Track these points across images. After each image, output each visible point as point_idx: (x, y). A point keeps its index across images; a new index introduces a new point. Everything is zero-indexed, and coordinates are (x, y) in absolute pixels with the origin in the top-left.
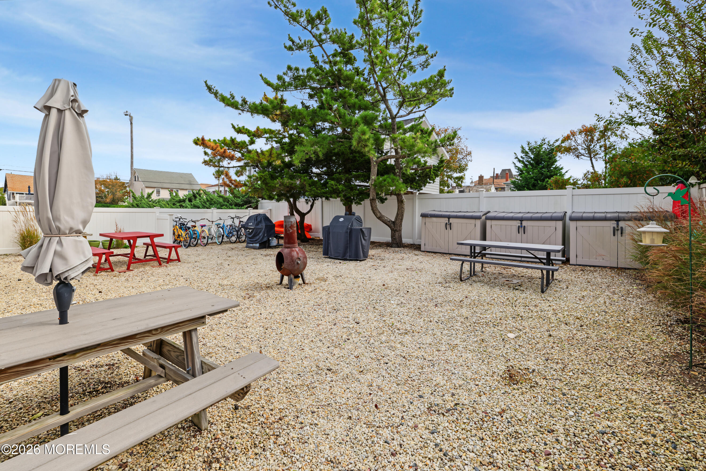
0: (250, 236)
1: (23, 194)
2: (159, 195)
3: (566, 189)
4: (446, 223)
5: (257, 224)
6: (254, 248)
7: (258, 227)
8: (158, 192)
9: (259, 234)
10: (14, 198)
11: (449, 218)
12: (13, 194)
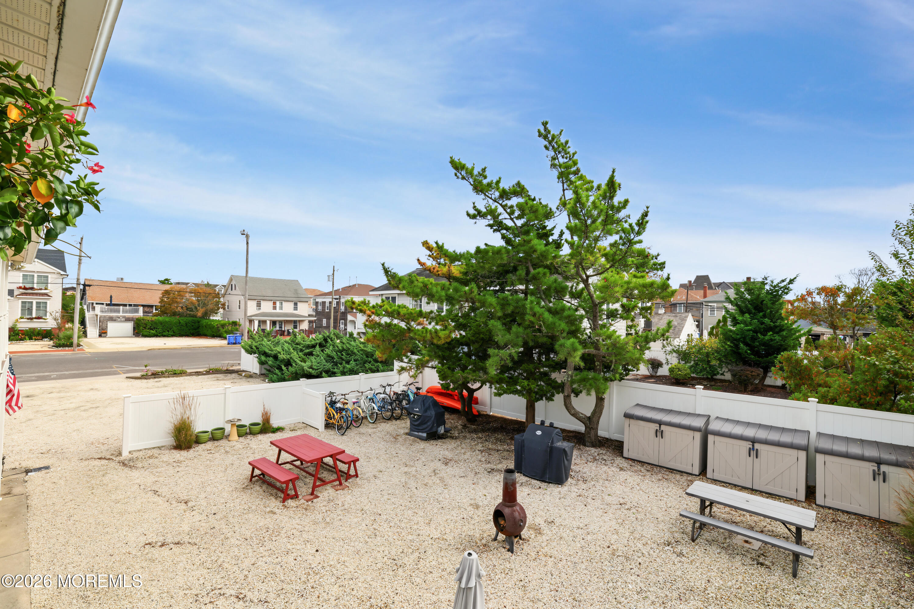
0: (416, 423)
1: (103, 304)
2: (260, 309)
3: (808, 401)
4: (657, 430)
5: (425, 411)
6: (421, 439)
7: (426, 414)
8: (259, 305)
9: (426, 423)
10: (94, 308)
11: (660, 425)
12: (93, 304)
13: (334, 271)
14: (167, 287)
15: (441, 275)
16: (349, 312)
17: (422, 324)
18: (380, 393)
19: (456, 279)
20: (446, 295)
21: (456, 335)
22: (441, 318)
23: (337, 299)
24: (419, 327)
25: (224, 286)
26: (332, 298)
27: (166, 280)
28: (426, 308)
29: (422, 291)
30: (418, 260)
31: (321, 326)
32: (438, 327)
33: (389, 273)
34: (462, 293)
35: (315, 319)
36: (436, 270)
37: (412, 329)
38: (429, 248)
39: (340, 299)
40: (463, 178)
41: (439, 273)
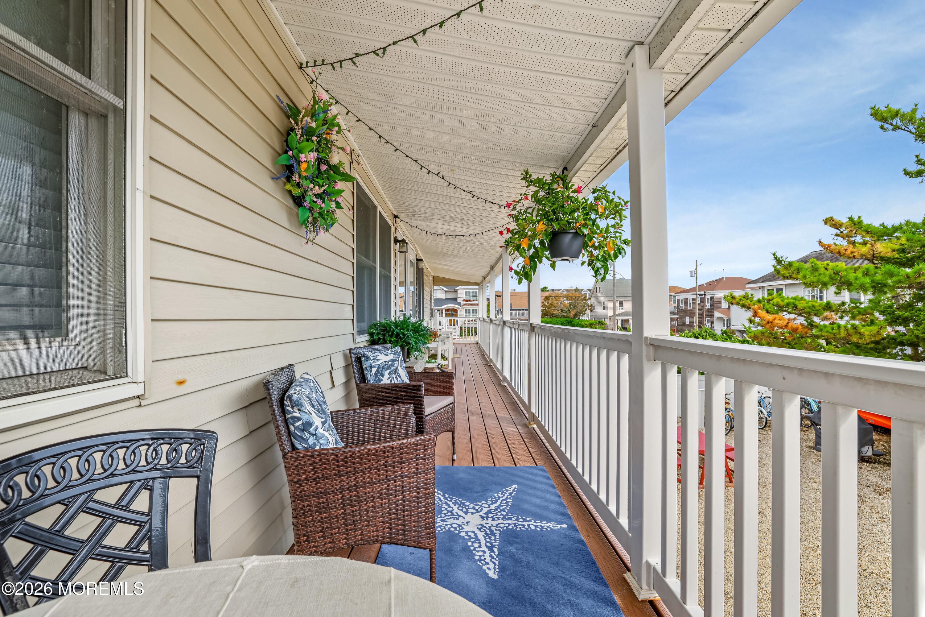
2: (622, 309)
8: (621, 305)
13: (697, 265)
14: (547, 294)
15: (857, 256)
16: (717, 309)
17: (830, 319)
18: (769, 397)
19: (886, 260)
20: (873, 281)
21: (889, 331)
22: (861, 310)
23: (702, 295)
24: (827, 323)
25: (590, 290)
26: (696, 295)
27: (545, 288)
28: (836, 300)
29: (832, 279)
30: (820, 242)
31: (684, 325)
32: (856, 322)
33: (783, 262)
34: (900, 277)
35: (678, 316)
36: (849, 251)
37: (815, 324)
38: (837, 226)
39: (705, 295)
40: (896, 128)
41: (855, 254)
